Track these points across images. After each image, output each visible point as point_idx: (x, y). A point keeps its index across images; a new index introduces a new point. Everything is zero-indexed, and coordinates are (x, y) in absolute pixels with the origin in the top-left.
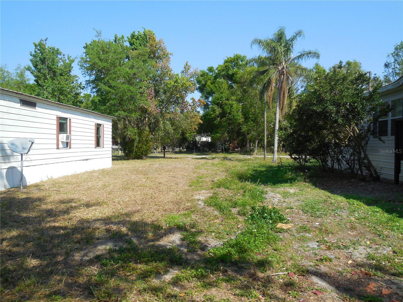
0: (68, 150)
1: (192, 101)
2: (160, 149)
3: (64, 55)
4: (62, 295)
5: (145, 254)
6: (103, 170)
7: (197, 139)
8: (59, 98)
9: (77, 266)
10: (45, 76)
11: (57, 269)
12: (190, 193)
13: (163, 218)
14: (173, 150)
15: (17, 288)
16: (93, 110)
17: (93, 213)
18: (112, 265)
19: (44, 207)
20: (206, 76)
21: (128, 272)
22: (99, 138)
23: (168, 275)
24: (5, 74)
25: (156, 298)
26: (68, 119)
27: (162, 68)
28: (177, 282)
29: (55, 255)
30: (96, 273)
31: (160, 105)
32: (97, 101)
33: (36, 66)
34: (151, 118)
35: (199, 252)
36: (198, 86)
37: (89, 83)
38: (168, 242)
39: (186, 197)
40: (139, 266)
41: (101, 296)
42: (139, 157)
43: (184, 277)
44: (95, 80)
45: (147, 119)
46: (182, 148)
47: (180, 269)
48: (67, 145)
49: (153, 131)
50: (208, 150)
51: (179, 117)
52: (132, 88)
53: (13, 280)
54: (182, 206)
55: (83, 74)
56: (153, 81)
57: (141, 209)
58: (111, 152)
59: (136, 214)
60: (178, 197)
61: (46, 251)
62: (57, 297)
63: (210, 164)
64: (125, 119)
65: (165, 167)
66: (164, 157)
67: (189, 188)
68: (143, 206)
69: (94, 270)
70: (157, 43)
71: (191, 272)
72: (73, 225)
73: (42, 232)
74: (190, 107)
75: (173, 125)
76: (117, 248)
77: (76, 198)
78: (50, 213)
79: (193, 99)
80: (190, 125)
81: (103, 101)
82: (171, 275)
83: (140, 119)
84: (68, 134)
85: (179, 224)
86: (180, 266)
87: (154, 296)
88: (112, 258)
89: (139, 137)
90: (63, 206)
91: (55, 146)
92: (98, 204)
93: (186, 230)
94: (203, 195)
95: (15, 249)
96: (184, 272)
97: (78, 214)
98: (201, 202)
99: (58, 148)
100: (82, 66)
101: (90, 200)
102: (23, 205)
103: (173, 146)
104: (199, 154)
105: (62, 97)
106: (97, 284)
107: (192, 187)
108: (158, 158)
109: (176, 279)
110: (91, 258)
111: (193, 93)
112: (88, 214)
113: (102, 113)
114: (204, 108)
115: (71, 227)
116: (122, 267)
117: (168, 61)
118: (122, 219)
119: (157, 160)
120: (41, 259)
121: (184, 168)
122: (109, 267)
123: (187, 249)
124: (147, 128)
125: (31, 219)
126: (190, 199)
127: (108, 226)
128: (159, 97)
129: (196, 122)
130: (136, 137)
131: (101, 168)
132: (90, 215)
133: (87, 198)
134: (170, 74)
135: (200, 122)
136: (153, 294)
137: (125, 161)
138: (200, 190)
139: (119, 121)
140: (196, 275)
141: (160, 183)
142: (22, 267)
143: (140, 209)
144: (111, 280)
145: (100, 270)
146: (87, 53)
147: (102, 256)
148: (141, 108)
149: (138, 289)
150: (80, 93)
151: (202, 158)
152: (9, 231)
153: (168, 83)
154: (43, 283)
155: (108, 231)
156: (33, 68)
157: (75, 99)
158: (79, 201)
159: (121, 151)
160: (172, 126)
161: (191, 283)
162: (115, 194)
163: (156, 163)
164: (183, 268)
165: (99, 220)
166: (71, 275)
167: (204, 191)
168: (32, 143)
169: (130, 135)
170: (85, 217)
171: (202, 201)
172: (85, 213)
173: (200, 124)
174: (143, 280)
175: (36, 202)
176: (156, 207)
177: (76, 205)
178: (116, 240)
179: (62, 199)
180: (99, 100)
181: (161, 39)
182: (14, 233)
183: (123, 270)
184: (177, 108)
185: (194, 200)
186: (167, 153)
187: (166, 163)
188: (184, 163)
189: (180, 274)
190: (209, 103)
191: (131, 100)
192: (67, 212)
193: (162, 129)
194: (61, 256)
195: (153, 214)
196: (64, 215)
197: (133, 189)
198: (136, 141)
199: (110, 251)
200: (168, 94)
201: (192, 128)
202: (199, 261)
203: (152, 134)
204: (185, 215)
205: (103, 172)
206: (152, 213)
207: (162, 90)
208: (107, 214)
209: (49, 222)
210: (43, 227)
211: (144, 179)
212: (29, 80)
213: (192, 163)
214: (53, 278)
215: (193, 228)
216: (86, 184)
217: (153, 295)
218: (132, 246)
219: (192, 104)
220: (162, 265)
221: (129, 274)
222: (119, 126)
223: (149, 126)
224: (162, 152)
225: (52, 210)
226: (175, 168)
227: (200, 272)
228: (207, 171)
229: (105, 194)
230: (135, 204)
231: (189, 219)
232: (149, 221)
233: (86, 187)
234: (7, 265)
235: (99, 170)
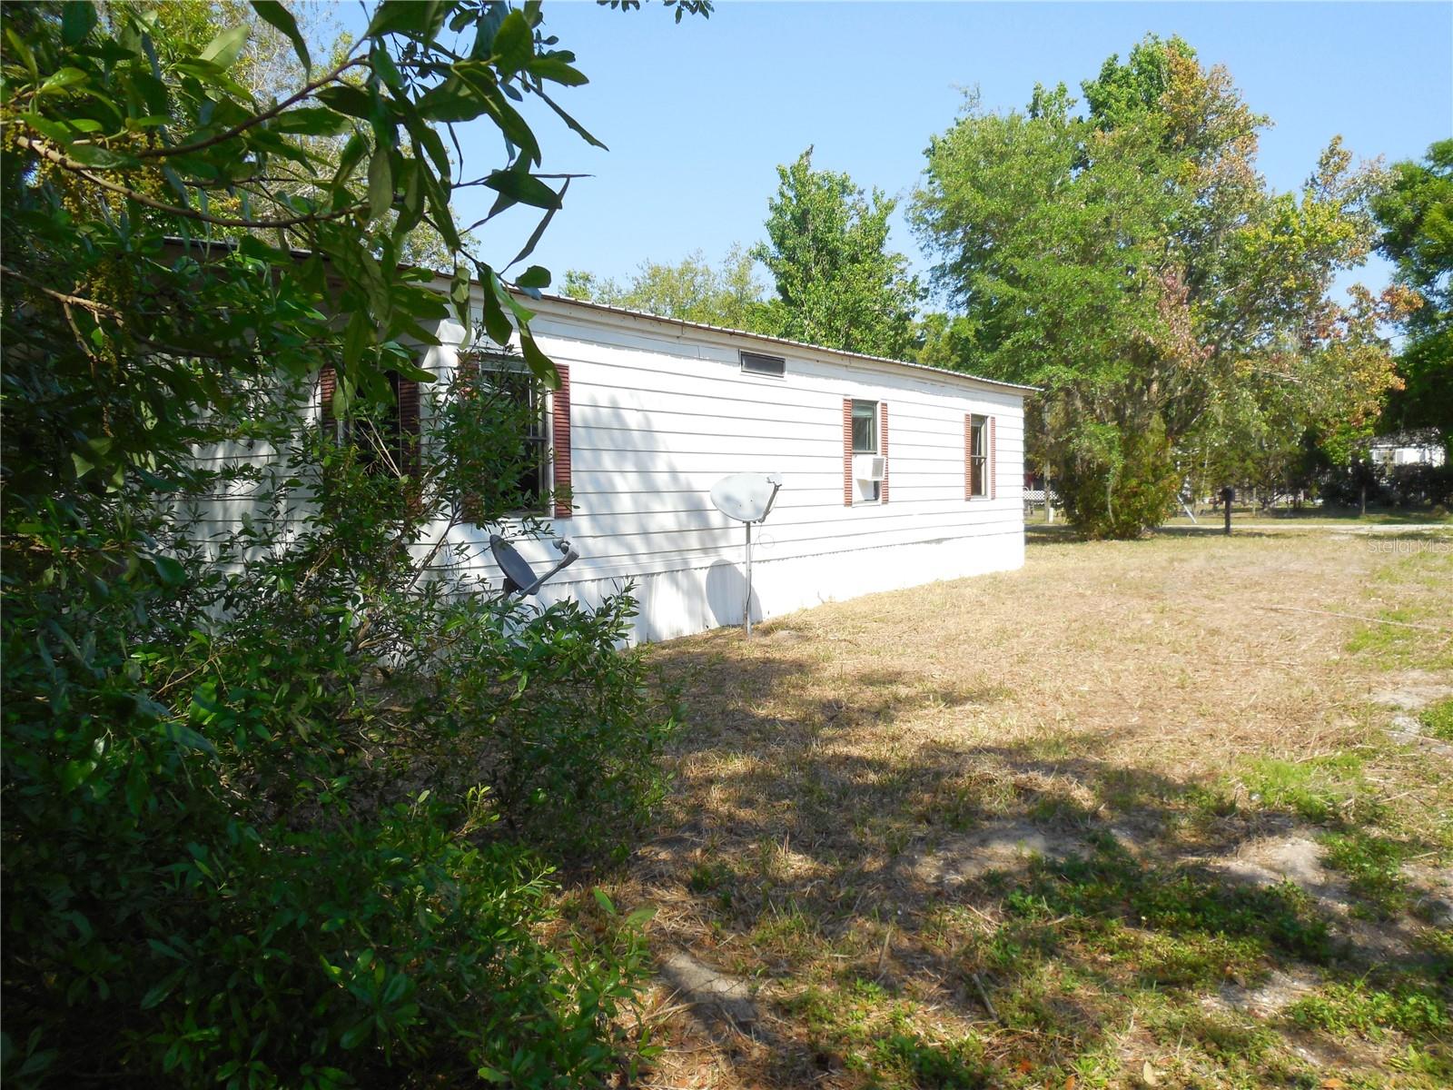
0: (877, 509)
1: (1353, 299)
2: (1207, 500)
3: (861, 193)
4: (883, 982)
5: (1169, 895)
6: (995, 578)
7: (1374, 457)
8: (848, 336)
9: (927, 898)
10: (807, 270)
11: (865, 897)
12: (1349, 678)
13: (1235, 766)
14: (1265, 502)
15: (756, 934)
16: (957, 367)
17: (968, 724)
18: (1041, 913)
19: (814, 692)
20: (1419, 187)
21: (1104, 952)
22: (980, 465)
23: (1266, 992)
24: (699, 280)
25: (1221, 1070)
26: (879, 406)
27: (1220, 181)
28: (1307, 1030)
29: (856, 851)
30: (991, 933)
31: (1207, 330)
32: (968, 333)
33: (780, 244)
34: (1172, 381)
35: (1407, 924)
36: (1381, 231)
37: (944, 275)
38: (1263, 866)
39: (1335, 693)
40: (1148, 938)
41: (1013, 1017)
42: (1127, 532)
43: (1340, 1015)
44: (965, 259)
45: (1155, 387)
46: (1307, 496)
47: (1319, 980)
48: (877, 491)
49: (1179, 432)
50: (1428, 501)
51: (1295, 370)
52: (1095, 276)
53: (743, 906)
54: (1316, 731)
55: (922, 249)
56: (1182, 237)
57: (1142, 727)
58: (1020, 515)
59: (1125, 744)
60: (1296, 692)
61: (829, 834)
62: (870, 987)
63: (1440, 562)
64: (1068, 393)
65: (1233, 572)
66: (1227, 531)
67: (1346, 656)
68: (1151, 714)
69: (984, 921)
70: (1202, 86)
71: (1371, 999)
72: (904, 758)
73: (814, 769)
74: (1345, 326)
75: (1264, 402)
76: (1061, 860)
77: (910, 669)
78: (836, 714)
79: (1361, 293)
80: (1345, 400)
81: (991, 337)
82: (1280, 993)
83: (1129, 388)
84: (879, 456)
85: (1306, 798)
86: (1318, 968)
87: (1212, 1060)
88: (1043, 890)
89: (1125, 458)
90: (868, 695)
91: (841, 497)
92: (984, 696)
93: (1339, 826)
94: (1414, 690)
95: (744, 814)
96: (1337, 995)
97: (918, 726)
98: (1407, 719)
99: (849, 503)
100: (919, 220)
101: (954, 679)
102: (755, 682)
103: (1267, 486)
104: (1388, 517)
105: (856, 333)
106: (995, 970)
107: (1360, 654)
108: (1202, 535)
109: (1303, 1017)
110: (971, 878)
111: (1361, 265)
112: (951, 727)
113: (987, 375)
114: (1412, 323)
115: (900, 766)
116: (1082, 930)
117: (1246, 151)
118: (1073, 755)
119: (1198, 542)
120: (816, 857)
121: (1320, 577)
122: (1033, 921)
123: (1351, 903)
124: (1156, 421)
125: (780, 727)
126: (1353, 702)
127: (1024, 776)
128: (1205, 298)
129: (1372, 383)
130: (1115, 456)
131: (988, 569)
132: (958, 731)
133: (944, 673)
134: (1252, 202)
135: (1392, 382)
136: (1208, 1054)
137: (1071, 546)
138: (1400, 670)
139: (1049, 399)
140: (1396, 1019)
141: (1214, 632)
142: (765, 873)
143: (1139, 726)
144: (1042, 966)
145: (1004, 924)
146: (933, 172)
147: (1008, 879)
148: (1134, 345)
149: (1148, 1023)
150: (914, 313)
151: (1403, 536)
152: (724, 756)
153: (1248, 238)
154: (826, 932)
155: (1024, 791)
156: (773, 250)
157: (897, 334)
158: (920, 680)
159: (1056, 507)
160: (1262, 409)
161: (1372, 1047)
162: (1041, 664)
163: (1197, 555)
164: (1333, 979)
165: (989, 750)
166: (908, 925)
167: (1416, 674)
168: (776, 488)
169: (1089, 450)
170: (942, 737)
171: (1411, 712)
172: (941, 724)
173: (1391, 392)
174: (1162, 991)
175: (791, 674)
176: (1201, 723)
177: (910, 692)
178: (1054, 830)
179: (867, 671)
180: (977, 331)
181: (1220, 66)
182: (738, 765)
183: (1084, 941)
184: (1284, 334)
185: (1372, 709)
186: (1239, 514)
187: (1238, 553)
188: (1314, 556)
189: (1318, 998)
190: (1438, 300)
191: (1093, 320)
192: (882, 713)
193: (1221, 421)
194: (876, 855)
195: (1193, 748)
196: (875, 725)
197: (1108, 651)
198: (1112, 471)
199: (1034, 866)
200: (1246, 282)
201: (1354, 413)
202: (1406, 961)
203: (1176, 444)
204: (1331, 764)
205: (997, 585)
206: (1188, 745)
207: (1218, 270)
208: (1015, 732)
209: (831, 740)
210: (815, 754)
211: (1150, 615)
212: (760, 288)
213: (1356, 557)
214: (854, 925)
215: (1371, 823)
216: (939, 622)
217: (1205, 1056)
218: (1114, 859)
219: (1355, 312)
220: (1238, 951)
221: (1108, 958)
222: (1048, 418)
223: (1165, 415)
224: (1215, 510)
225: (838, 703)
226: (1278, 573)
227: (1416, 1007)
228: (1429, 590)
229: (1003, 662)
230: (1116, 705)
231: (1351, 783)
232: (1178, 774)
233: (939, 634)
234: (726, 857)
235: (982, 578)
